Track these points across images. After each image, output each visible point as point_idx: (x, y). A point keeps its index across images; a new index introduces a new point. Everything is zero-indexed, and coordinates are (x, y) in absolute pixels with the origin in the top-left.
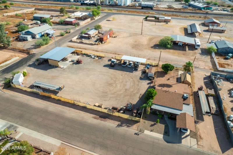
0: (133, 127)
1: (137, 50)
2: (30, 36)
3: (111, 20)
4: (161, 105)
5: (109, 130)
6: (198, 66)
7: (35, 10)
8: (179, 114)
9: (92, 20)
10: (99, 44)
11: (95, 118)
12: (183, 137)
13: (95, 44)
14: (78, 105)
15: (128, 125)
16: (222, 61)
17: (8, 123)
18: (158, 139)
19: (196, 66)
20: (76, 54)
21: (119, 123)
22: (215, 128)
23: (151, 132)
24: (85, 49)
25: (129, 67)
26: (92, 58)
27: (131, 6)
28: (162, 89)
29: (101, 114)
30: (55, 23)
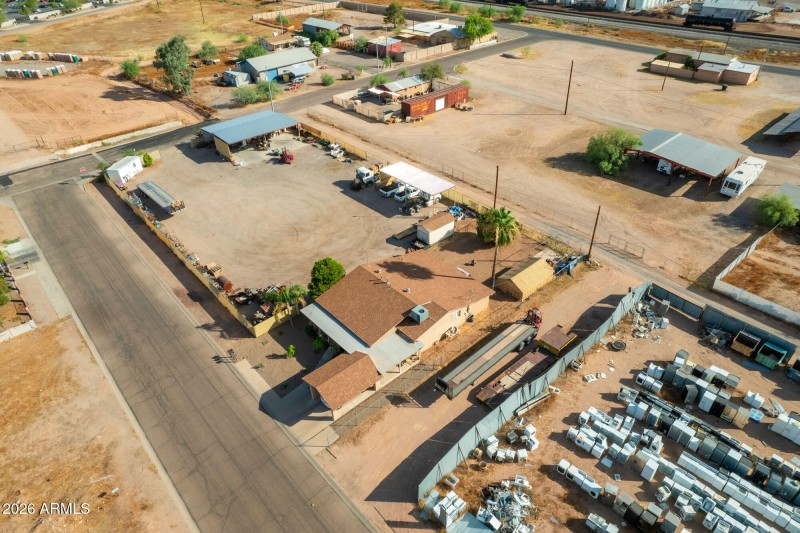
0: (229, 341)
1: (486, 158)
2: (245, 75)
3: (517, 55)
4: (330, 311)
5: (176, 326)
6: (639, 255)
7: (338, 7)
8: (350, 352)
9: (457, 48)
10: (394, 122)
11: (177, 293)
12: (313, 415)
13: (381, 121)
14: (176, 256)
15: (224, 333)
16: (784, 264)
17: (33, 248)
18: (249, 391)
19: (631, 252)
20: (301, 138)
21: (212, 321)
22: (435, 437)
23: (254, 370)
24: (341, 130)
25: (397, 201)
26: (330, 155)
27: (654, 15)
28: (377, 272)
29: (198, 289)
30: (345, 49)
